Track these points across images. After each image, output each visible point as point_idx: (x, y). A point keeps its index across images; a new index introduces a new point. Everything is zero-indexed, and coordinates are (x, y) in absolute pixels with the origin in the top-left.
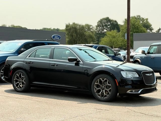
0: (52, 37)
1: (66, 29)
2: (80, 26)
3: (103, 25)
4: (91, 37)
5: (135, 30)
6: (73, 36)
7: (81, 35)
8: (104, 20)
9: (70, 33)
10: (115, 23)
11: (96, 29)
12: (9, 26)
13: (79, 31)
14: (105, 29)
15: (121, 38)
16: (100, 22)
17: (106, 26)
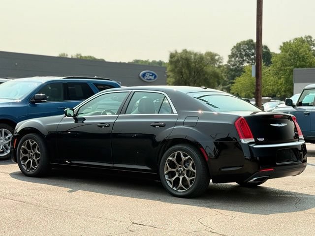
0: (140, 75)
1: (171, 62)
2: (195, 54)
3: (242, 54)
4: (216, 76)
5: (298, 62)
6: (183, 73)
7: (198, 72)
8: (244, 45)
9: (178, 68)
10: (264, 50)
11: (229, 62)
12: (72, 56)
13: (194, 64)
14: (246, 61)
15: (272, 78)
16: (237, 49)
17: (247, 55)
